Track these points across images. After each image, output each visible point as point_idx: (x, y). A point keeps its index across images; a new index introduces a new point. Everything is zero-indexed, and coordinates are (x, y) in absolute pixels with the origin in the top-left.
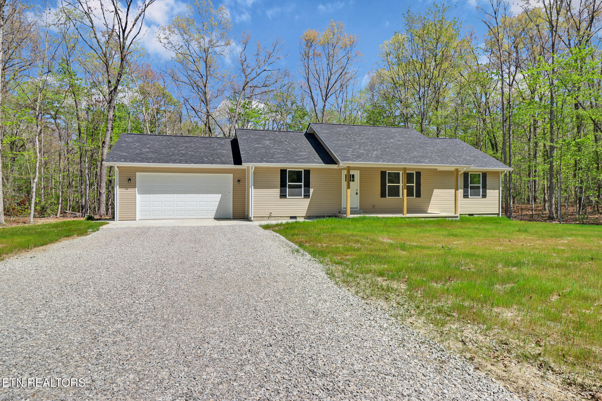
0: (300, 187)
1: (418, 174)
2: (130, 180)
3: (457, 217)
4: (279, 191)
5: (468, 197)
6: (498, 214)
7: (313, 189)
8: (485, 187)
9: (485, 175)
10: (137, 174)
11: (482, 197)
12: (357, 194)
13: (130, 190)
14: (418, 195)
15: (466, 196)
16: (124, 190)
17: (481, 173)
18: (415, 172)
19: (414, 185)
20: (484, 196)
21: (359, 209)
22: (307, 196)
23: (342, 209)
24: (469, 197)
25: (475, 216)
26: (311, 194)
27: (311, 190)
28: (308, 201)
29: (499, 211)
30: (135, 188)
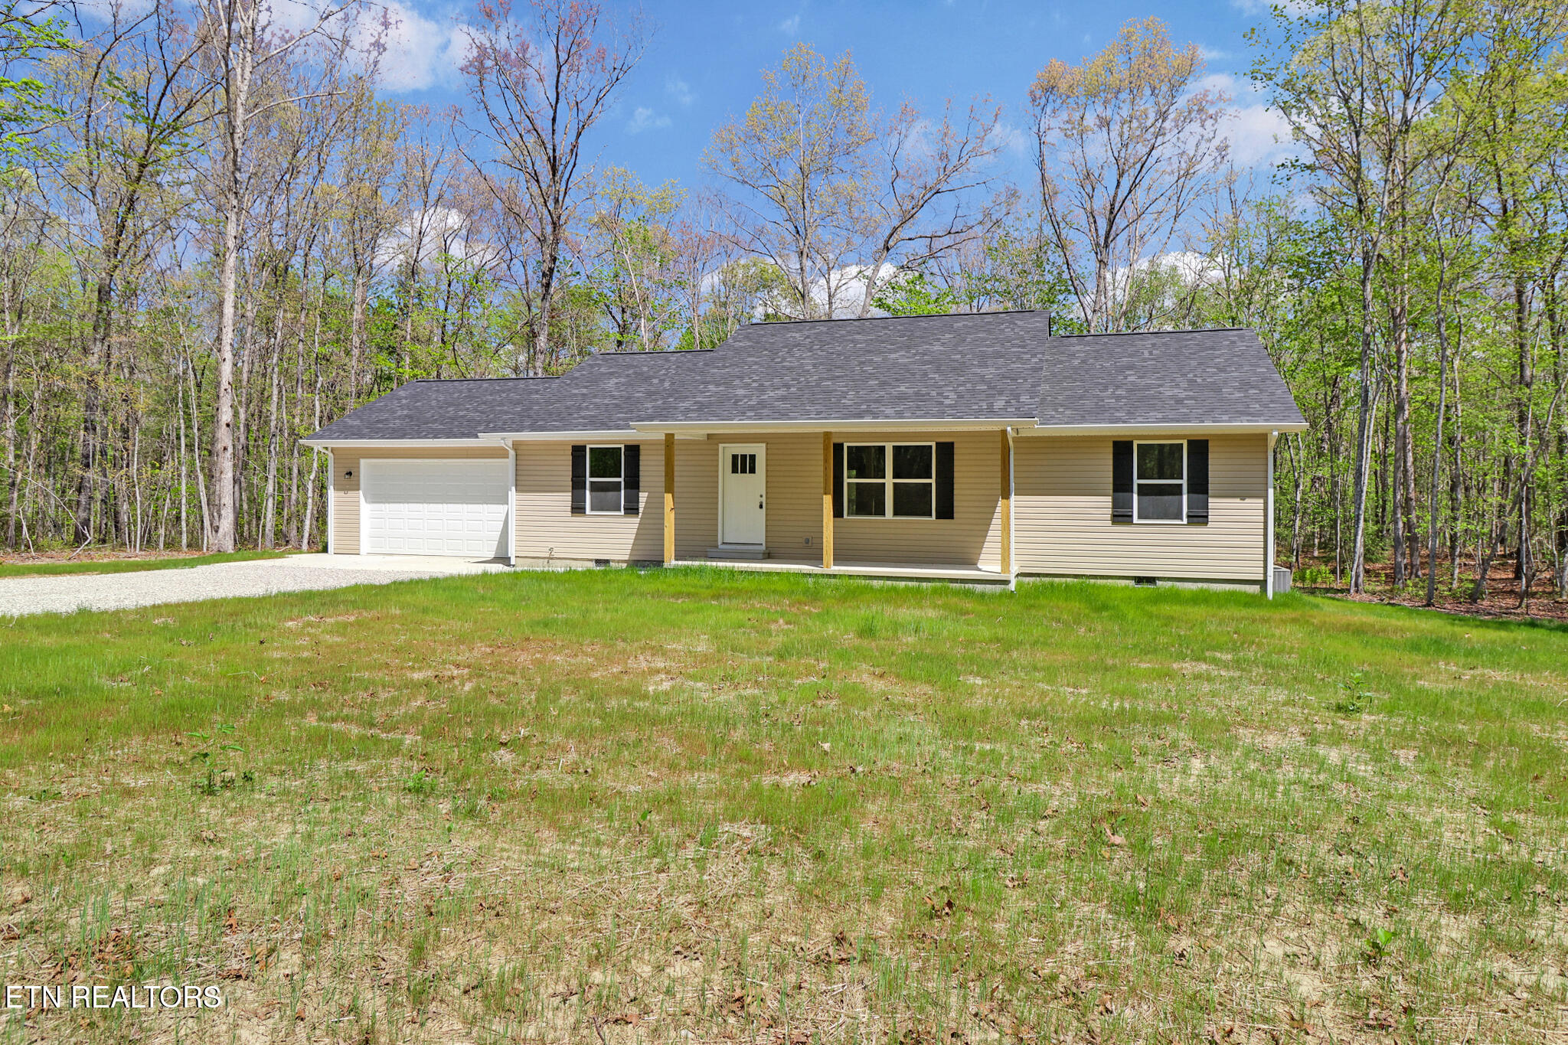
0: (616, 487)
1: (946, 450)
2: (350, 474)
3: (1006, 582)
4: (570, 498)
5: (1131, 523)
6: (1263, 583)
7: (646, 494)
8: (1200, 486)
9: (1200, 448)
10: (363, 461)
11: (1189, 523)
12: (761, 507)
13: (351, 493)
14: (946, 511)
15: (1121, 517)
16: (342, 494)
17: (1185, 443)
18: (933, 445)
19: (933, 481)
20: (1199, 518)
21: (763, 547)
22: (632, 509)
23: (720, 547)
24: (1135, 520)
25: (1159, 583)
26: (642, 506)
27: (643, 497)
28: (634, 522)
29: (1265, 573)
30: (358, 490)
